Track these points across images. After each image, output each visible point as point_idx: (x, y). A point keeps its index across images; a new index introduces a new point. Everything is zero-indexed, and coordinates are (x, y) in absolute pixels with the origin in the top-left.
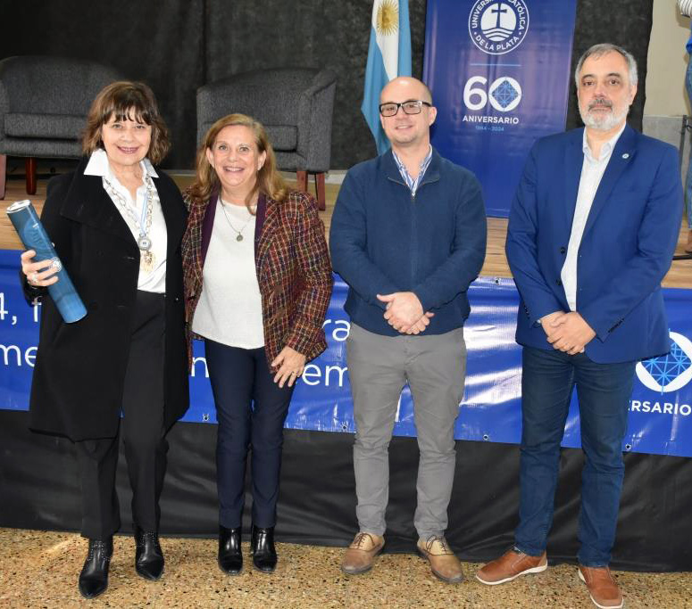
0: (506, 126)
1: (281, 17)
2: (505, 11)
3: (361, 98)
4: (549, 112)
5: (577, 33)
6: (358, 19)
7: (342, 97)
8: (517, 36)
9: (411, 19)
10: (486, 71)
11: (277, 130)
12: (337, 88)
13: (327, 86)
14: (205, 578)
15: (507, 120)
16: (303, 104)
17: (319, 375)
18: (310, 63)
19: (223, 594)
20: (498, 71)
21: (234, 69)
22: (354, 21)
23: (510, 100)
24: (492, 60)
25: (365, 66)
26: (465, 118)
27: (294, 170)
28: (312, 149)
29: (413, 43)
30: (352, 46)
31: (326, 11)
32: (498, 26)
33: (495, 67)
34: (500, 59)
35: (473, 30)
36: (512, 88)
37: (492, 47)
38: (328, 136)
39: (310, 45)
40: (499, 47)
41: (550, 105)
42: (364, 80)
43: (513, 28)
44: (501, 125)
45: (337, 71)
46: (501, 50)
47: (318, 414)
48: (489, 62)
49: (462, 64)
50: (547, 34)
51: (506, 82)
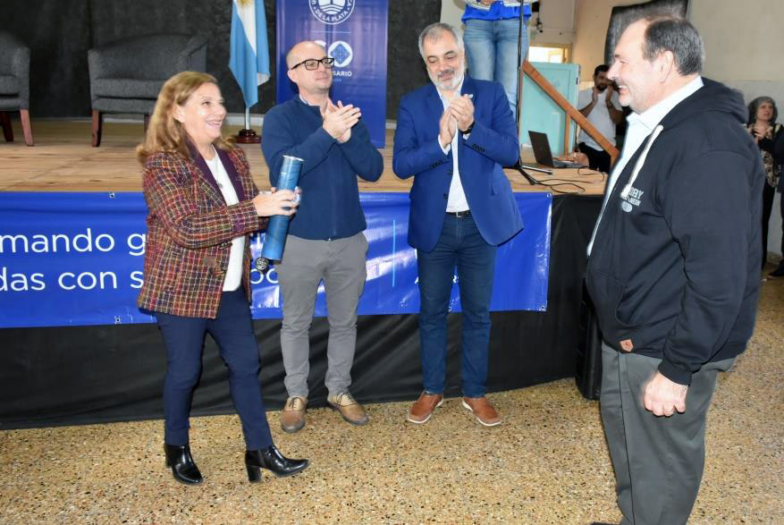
0: (342, 77)
3: (228, 57)
4: (374, 67)
5: (390, 9)
7: (212, 57)
8: (346, 10)
10: (325, 37)
12: (208, 50)
13: (200, 48)
14: (127, 449)
15: (343, 73)
16: (181, 62)
18: (183, 30)
19: (145, 460)
20: (334, 37)
23: (344, 58)
24: (329, 28)
25: (229, 32)
29: (267, 14)
30: (217, 16)
32: (332, 3)
33: (331, 34)
34: (334, 29)
35: (313, 6)
36: (345, 50)
37: (328, 19)
39: (182, 15)
40: (333, 19)
41: (374, 62)
42: (228, 40)
43: (343, 4)
44: (339, 76)
45: (207, 35)
46: (335, 21)
48: (327, 29)
49: (306, 32)
50: (369, 9)
51: (340, 45)
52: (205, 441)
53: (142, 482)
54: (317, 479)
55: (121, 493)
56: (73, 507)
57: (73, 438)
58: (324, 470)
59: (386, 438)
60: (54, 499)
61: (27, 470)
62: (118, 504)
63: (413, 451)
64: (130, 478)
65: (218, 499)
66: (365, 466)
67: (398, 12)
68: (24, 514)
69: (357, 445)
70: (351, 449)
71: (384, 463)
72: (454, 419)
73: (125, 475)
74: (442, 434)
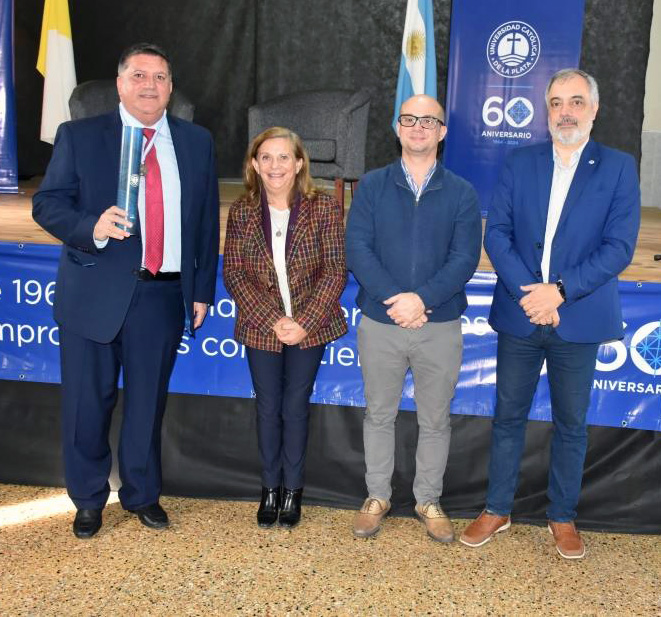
0: (521, 140)
1: (323, 45)
2: (519, 40)
3: (393, 114)
5: (582, 59)
6: (390, 46)
7: (374, 115)
8: (530, 61)
9: (436, 46)
10: (502, 92)
11: (318, 143)
12: (371, 108)
13: (363, 105)
14: (250, 535)
15: (521, 135)
16: (341, 121)
17: (352, 356)
18: (347, 86)
20: (514, 92)
21: (281, 90)
22: (386, 48)
23: (524, 118)
24: (508, 82)
25: (395, 87)
26: (484, 134)
27: (333, 179)
28: (348, 160)
29: (438, 68)
30: (384, 70)
31: (362, 40)
32: (513, 53)
33: (511, 89)
34: (514, 82)
35: (491, 57)
36: (525, 107)
37: (508, 71)
38: (363, 148)
39: (347, 69)
40: (513, 71)
42: (394, 96)
43: (526, 54)
44: (515, 139)
45: (370, 91)
46: (515, 74)
47: (351, 391)
48: (505, 84)
49: (481, 86)
50: (555, 60)
51: (520, 102)
52: (330, 539)
53: (261, 571)
54: (446, 601)
55: (240, 578)
56: (191, 584)
57: (199, 515)
58: (456, 593)
59: (533, 568)
60: (175, 573)
61: (153, 539)
62: (235, 589)
63: (563, 589)
64: (250, 565)
65: (336, 604)
66: (503, 597)
67: (594, 62)
68: (146, 583)
69: (497, 572)
70: (490, 574)
71: (526, 598)
72: (620, 560)
73: (245, 561)
74: (602, 575)
